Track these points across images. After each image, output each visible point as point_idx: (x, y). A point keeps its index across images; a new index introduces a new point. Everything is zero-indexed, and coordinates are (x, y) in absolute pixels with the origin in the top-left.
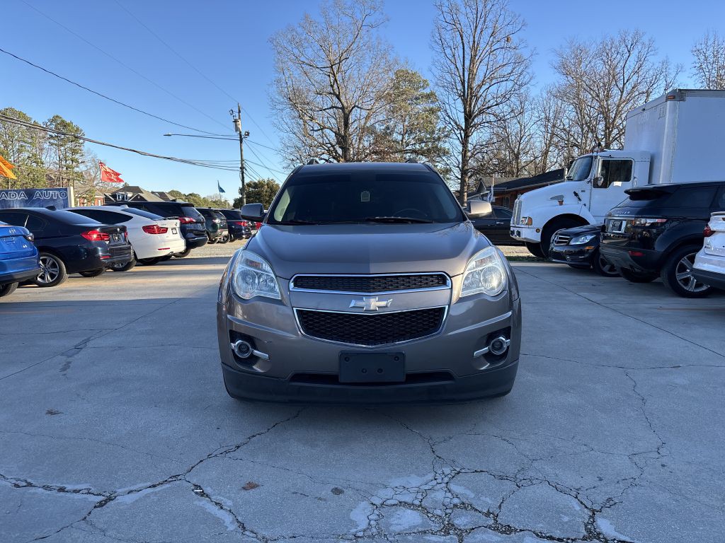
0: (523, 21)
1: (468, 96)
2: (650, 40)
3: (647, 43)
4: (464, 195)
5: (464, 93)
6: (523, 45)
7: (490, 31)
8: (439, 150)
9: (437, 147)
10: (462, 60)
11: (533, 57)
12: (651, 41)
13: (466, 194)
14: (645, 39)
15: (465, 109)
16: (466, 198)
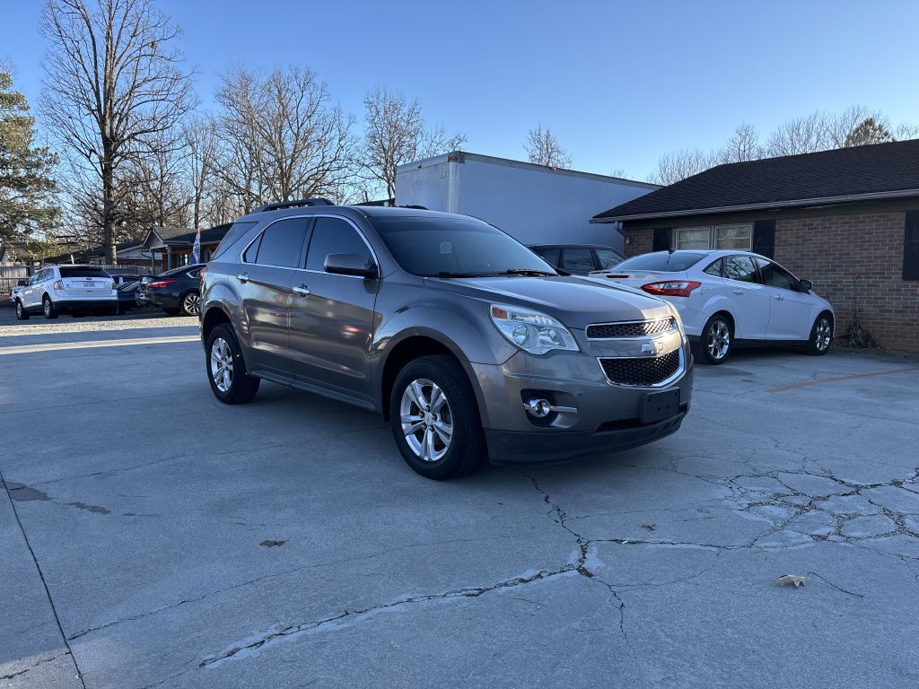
0: (178, 26)
1: (105, 111)
2: (322, 83)
3: (319, 85)
4: (112, 249)
5: (99, 106)
6: (180, 58)
7: (131, 29)
8: (38, 181)
9: (34, 176)
10: (93, 61)
11: (194, 75)
12: (325, 85)
13: (114, 247)
14: (318, 81)
15: (103, 130)
16: (114, 252)
